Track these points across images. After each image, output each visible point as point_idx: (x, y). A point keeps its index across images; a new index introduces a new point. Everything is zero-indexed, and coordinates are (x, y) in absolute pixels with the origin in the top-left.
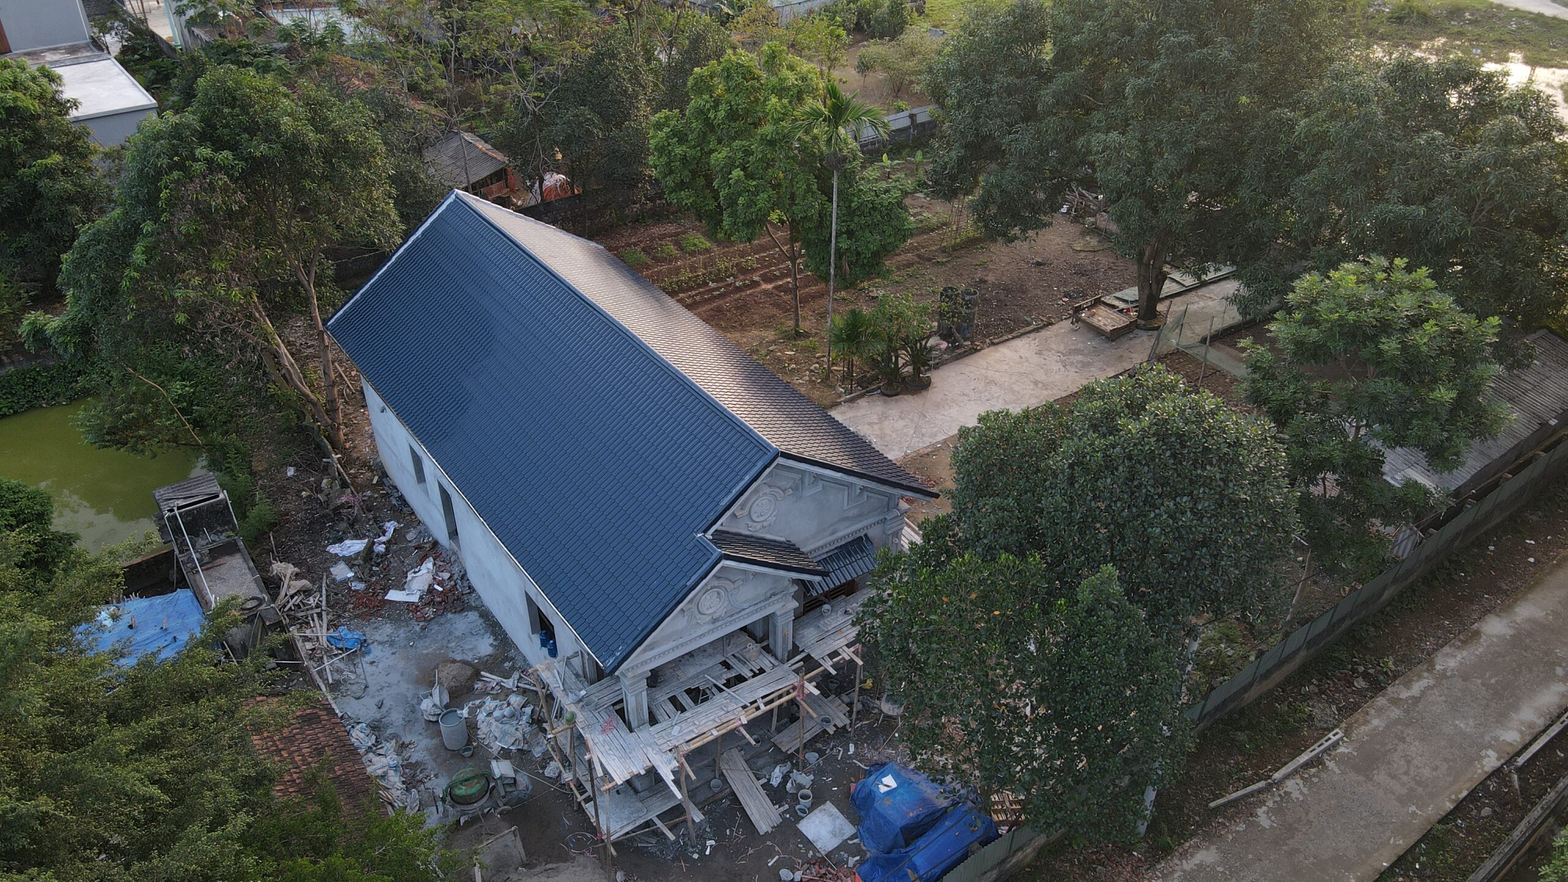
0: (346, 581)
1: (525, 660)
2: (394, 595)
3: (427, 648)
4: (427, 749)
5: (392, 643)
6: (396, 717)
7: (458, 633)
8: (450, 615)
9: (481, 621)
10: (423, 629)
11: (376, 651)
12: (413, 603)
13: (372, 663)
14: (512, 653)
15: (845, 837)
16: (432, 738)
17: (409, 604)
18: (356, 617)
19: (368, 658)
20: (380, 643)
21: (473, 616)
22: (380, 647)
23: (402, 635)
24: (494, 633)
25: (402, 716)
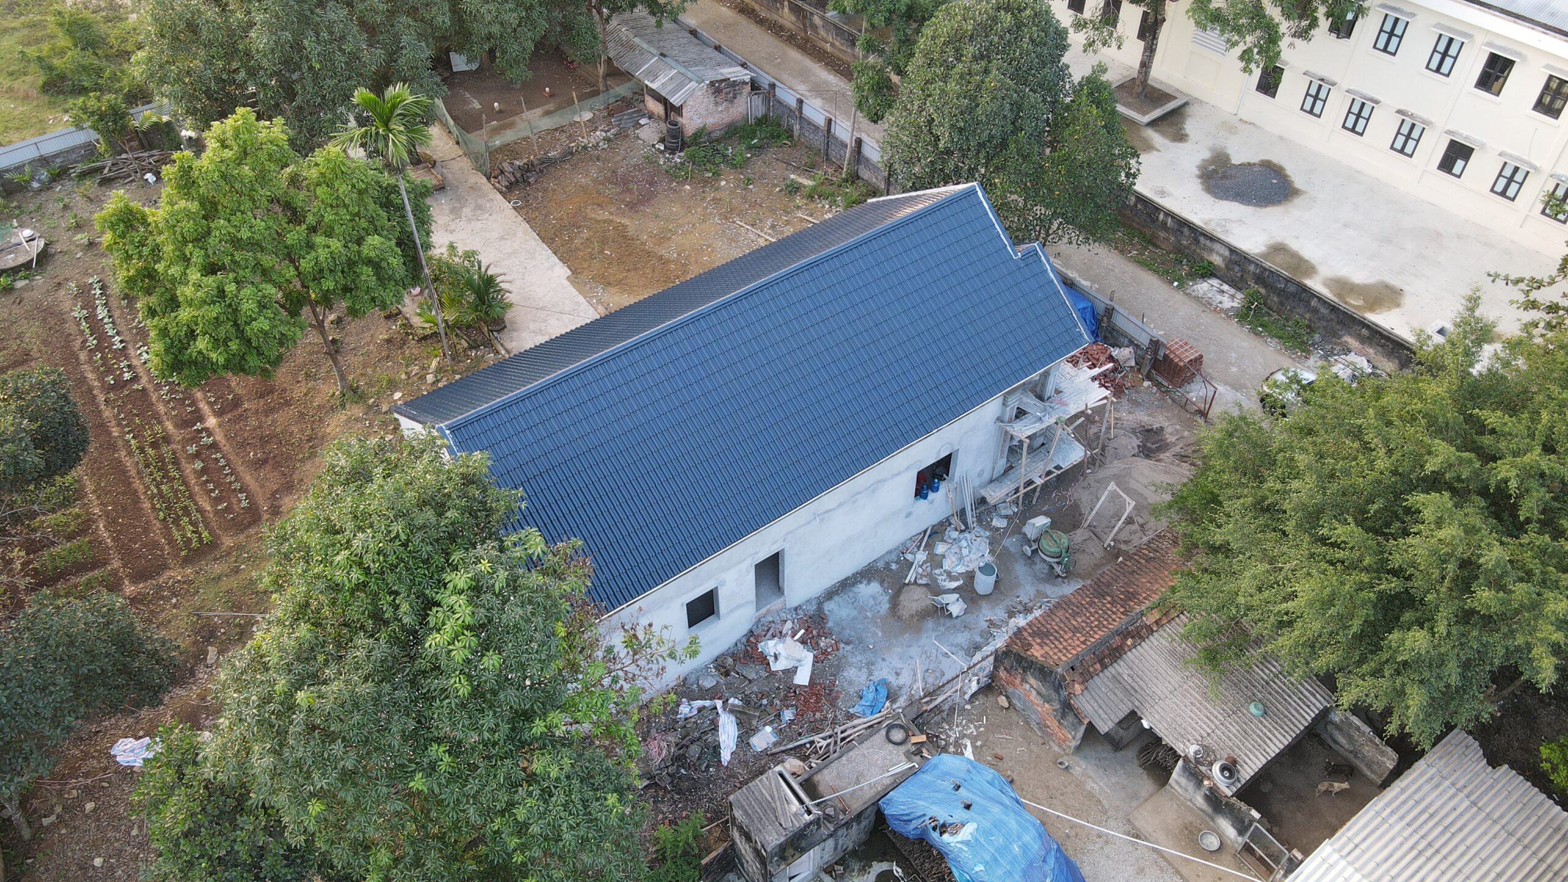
0: (779, 732)
1: (890, 552)
2: (802, 678)
3: (875, 634)
4: (993, 608)
5: (870, 664)
6: (963, 638)
7: (855, 613)
8: (830, 624)
9: (836, 598)
10: (847, 643)
11: (883, 672)
12: (815, 657)
13: (897, 674)
14: (881, 565)
16: (981, 607)
17: (816, 660)
18: (833, 704)
19: (892, 679)
20: (871, 674)
21: (829, 606)
22: (876, 673)
23: (859, 658)
24: (854, 584)
25: (960, 635)
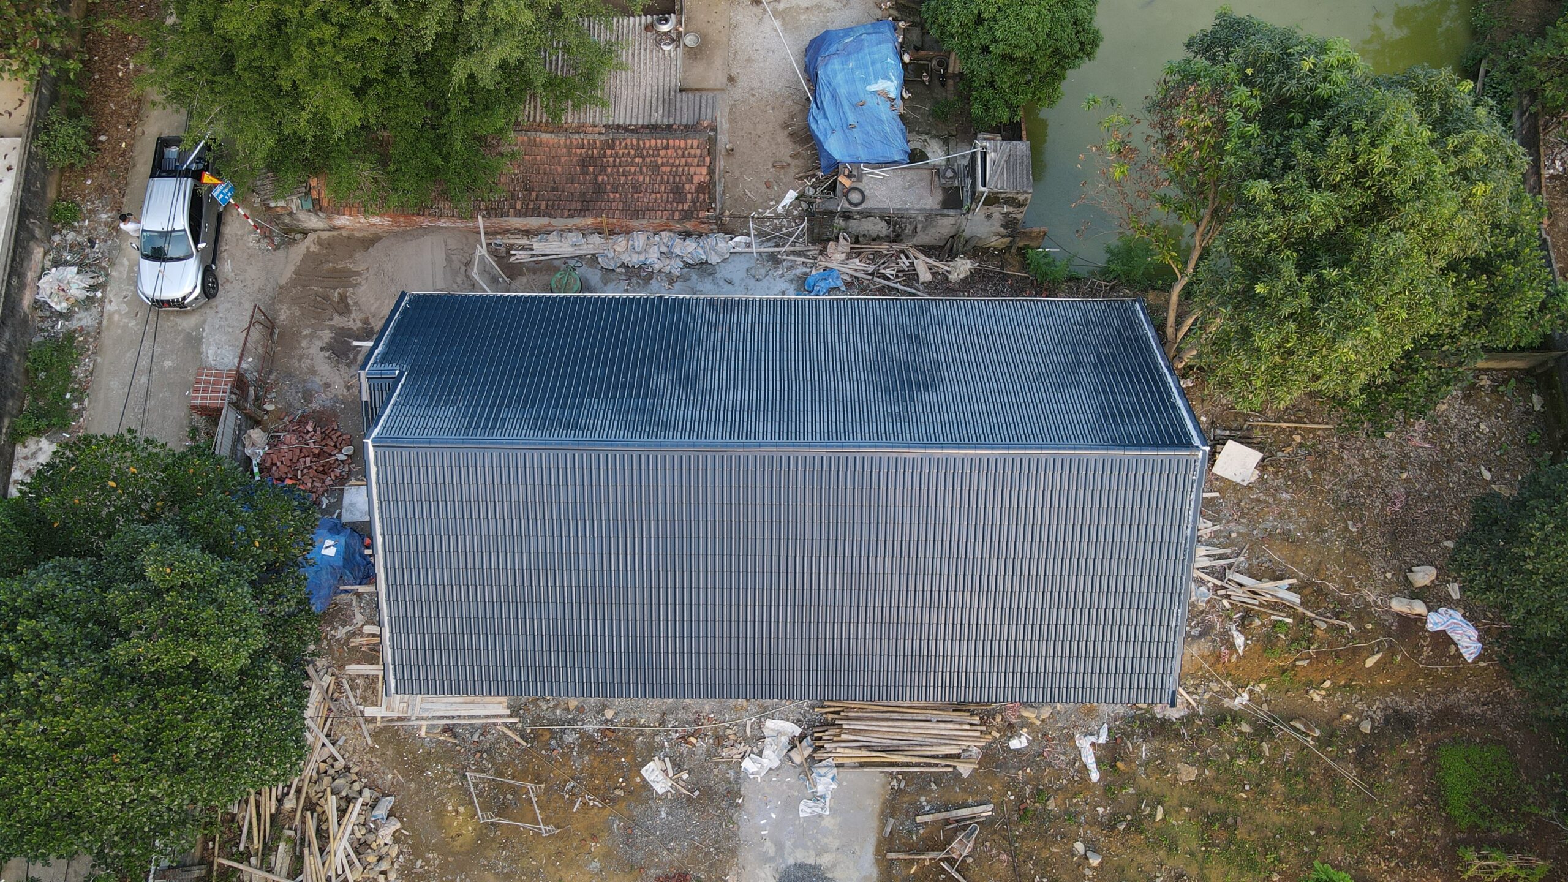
15: (344, 510)
